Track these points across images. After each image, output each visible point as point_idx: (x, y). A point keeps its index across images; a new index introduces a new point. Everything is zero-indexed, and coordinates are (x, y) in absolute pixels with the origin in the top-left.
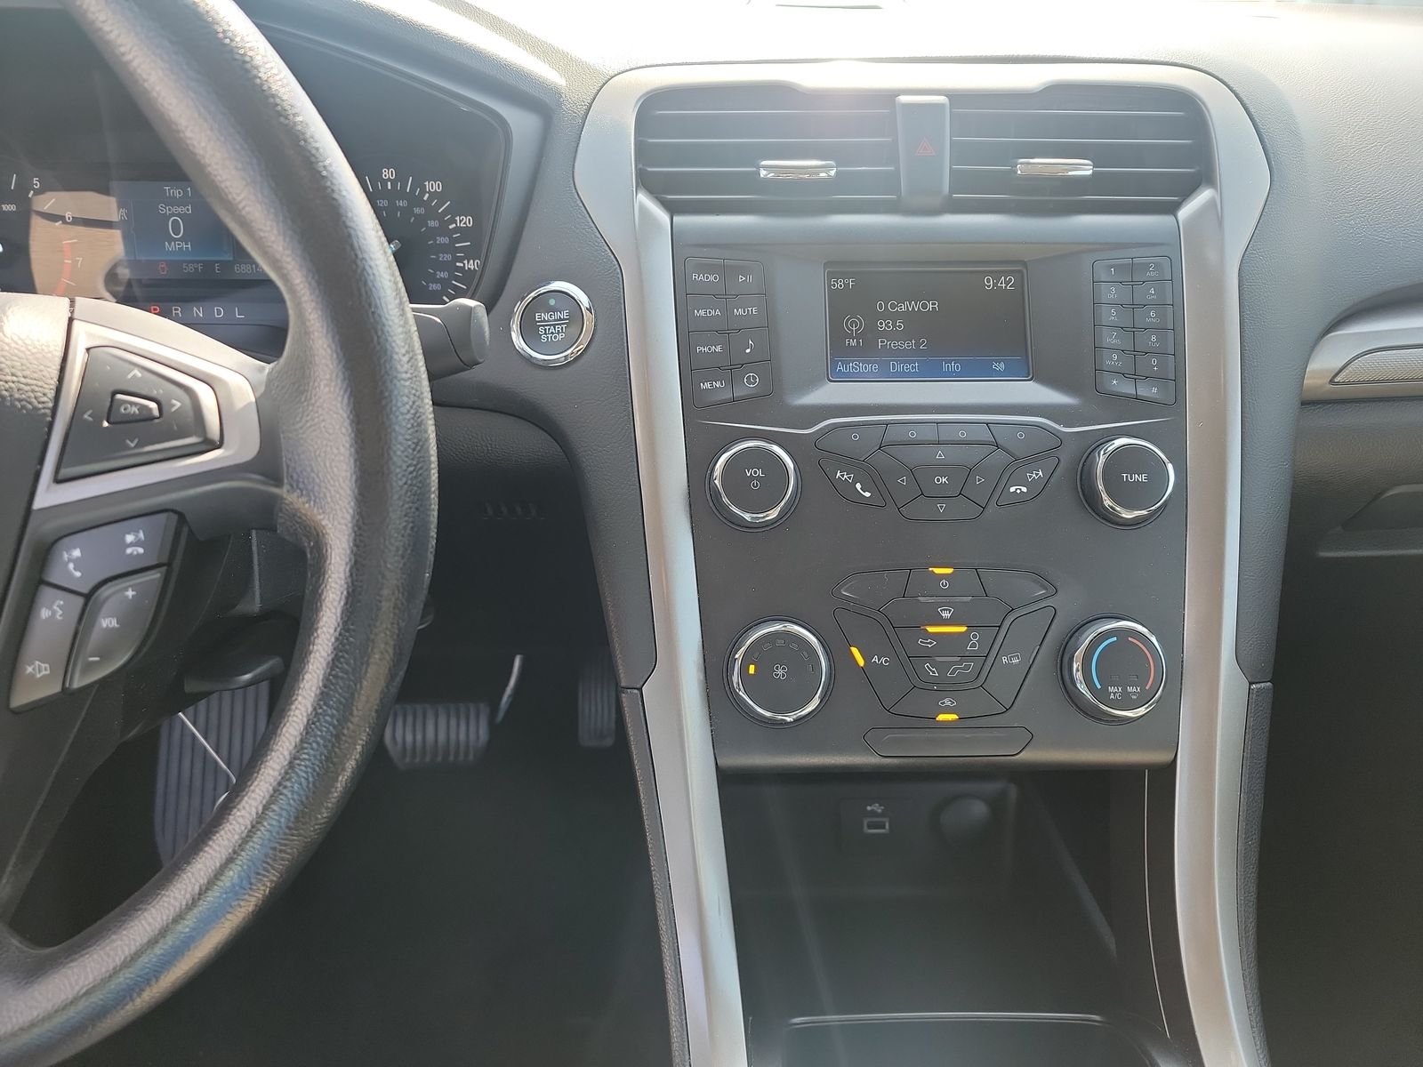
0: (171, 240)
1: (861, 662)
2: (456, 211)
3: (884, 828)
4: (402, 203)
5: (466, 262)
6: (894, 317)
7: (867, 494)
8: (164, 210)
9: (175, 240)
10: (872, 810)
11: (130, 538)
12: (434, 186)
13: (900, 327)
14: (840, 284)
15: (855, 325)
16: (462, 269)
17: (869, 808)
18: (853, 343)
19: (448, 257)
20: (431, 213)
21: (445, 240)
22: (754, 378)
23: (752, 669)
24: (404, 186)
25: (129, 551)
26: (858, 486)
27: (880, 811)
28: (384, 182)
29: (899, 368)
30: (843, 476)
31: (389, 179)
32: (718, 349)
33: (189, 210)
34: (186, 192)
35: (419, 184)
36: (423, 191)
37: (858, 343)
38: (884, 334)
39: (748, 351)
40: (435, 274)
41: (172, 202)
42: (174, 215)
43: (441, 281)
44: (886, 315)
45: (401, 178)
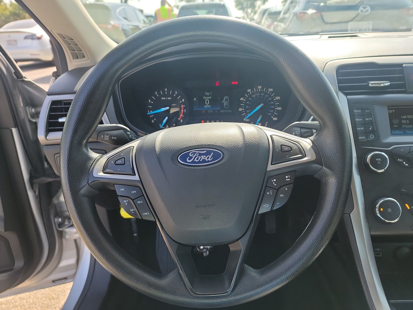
0: (206, 105)
1: (409, 208)
2: (275, 96)
3: (380, 255)
4: (263, 94)
5: (278, 108)
6: (406, 119)
7: (407, 165)
8: (205, 98)
9: (207, 105)
10: (377, 250)
11: (287, 177)
12: (271, 90)
13: (408, 122)
14: (391, 111)
15: (396, 121)
16: (276, 110)
17: (376, 249)
18: (396, 126)
19: (273, 107)
20: (270, 96)
21: (273, 103)
22: (373, 136)
23: (382, 209)
24: (263, 90)
25: (287, 180)
26: (404, 163)
27: (379, 250)
28: (259, 89)
29: (409, 132)
30: (400, 160)
31: (260, 89)
32: (363, 129)
33: (210, 98)
34: (210, 94)
35: (267, 89)
36: (268, 91)
37: (397, 126)
38: (404, 124)
39: (370, 129)
40: (270, 111)
41: (207, 96)
42: (207, 99)
43: (271, 113)
44: (404, 119)
45: (263, 88)
